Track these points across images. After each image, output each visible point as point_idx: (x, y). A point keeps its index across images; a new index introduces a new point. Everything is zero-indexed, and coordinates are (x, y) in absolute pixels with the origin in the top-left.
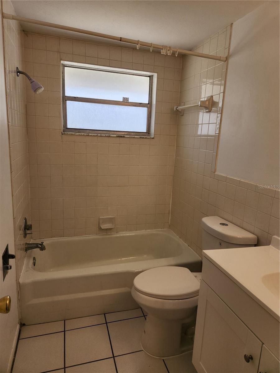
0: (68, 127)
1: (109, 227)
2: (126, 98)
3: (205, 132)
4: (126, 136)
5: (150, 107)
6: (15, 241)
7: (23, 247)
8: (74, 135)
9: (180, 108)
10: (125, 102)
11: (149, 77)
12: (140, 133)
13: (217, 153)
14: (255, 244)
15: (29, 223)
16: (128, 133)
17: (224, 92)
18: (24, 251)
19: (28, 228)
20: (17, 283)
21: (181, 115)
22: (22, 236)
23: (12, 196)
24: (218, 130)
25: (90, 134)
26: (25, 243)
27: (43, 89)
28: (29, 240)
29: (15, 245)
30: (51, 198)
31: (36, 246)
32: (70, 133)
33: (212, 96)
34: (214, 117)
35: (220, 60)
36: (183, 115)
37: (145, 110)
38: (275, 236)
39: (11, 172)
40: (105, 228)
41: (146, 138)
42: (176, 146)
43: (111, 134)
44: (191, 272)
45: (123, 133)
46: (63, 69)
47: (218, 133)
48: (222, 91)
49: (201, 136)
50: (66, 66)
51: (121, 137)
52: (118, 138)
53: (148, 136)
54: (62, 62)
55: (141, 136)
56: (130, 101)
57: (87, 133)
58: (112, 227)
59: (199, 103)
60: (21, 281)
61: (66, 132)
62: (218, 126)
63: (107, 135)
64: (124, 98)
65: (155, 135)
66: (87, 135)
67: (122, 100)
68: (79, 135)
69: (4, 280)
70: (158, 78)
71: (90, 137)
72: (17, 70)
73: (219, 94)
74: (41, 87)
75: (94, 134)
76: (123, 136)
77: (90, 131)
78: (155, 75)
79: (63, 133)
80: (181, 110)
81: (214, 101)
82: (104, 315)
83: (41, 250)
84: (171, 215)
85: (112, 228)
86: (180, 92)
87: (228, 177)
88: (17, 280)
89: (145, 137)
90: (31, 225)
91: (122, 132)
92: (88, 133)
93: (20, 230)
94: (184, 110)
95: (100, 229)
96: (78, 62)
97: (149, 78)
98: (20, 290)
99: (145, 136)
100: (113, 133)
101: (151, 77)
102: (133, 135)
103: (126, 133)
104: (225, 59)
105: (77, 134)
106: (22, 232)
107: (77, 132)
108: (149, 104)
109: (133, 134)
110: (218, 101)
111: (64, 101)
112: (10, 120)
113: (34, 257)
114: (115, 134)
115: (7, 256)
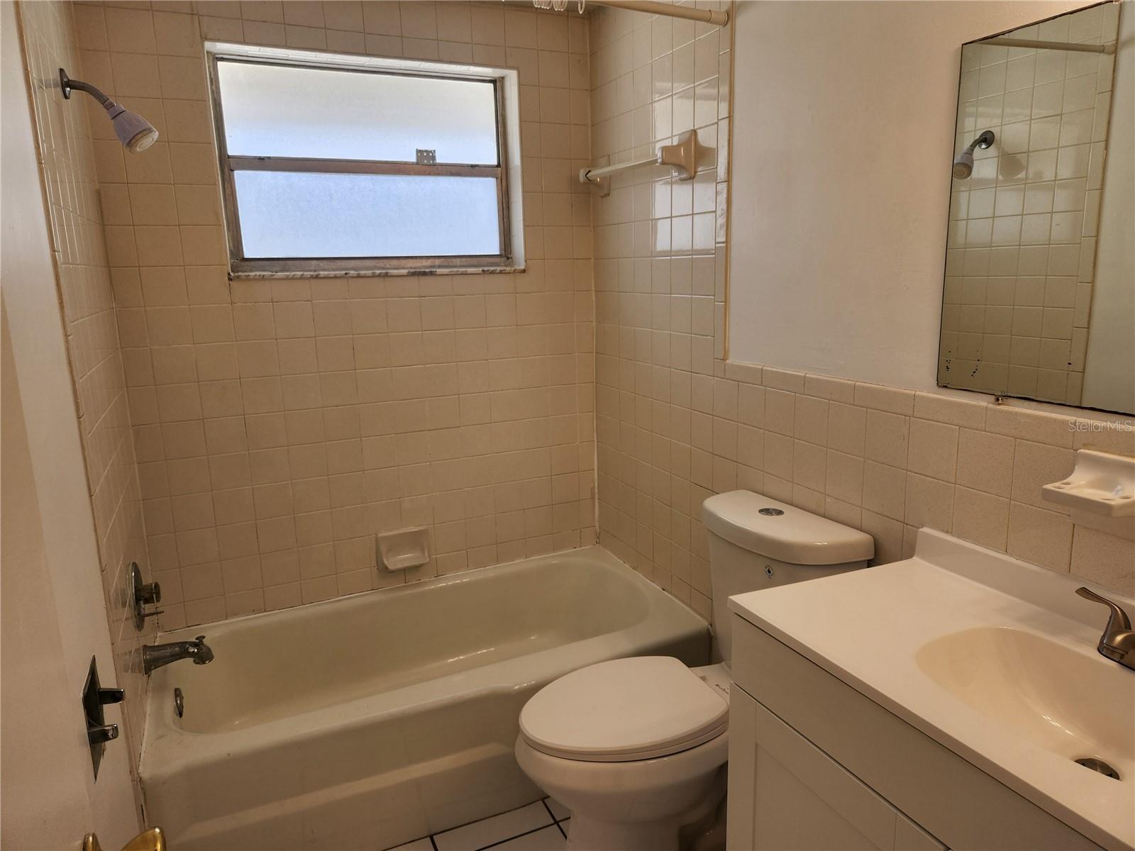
0: (247, 255)
1: (414, 563)
2: (426, 151)
3: (682, 241)
4: (439, 271)
5: (504, 177)
6: (113, 644)
7: (137, 660)
8: (271, 279)
9: (597, 173)
10: (426, 165)
11: (494, 81)
12: (480, 259)
13: (725, 302)
14: (869, 561)
15: (147, 580)
16: (442, 260)
17: (730, 117)
18: (140, 672)
19: (147, 595)
20: (133, 781)
21: (603, 194)
22: (131, 624)
23: (91, 496)
24: (723, 232)
25: (322, 273)
26: (142, 645)
27: (156, 135)
28: (153, 635)
29: (115, 656)
30: (212, 491)
31: (181, 651)
32: (258, 273)
33: (695, 132)
34: (705, 195)
35: (709, 21)
36: (609, 195)
37: (488, 186)
38: (925, 530)
39: (79, 418)
40: (399, 566)
41: (501, 272)
42: (596, 291)
43: (388, 266)
44: (689, 667)
45: (429, 262)
46: (212, 70)
47: (724, 240)
48: (724, 112)
49: (669, 253)
50: (222, 59)
51: (424, 274)
52: (415, 280)
53: (506, 266)
54: (209, 46)
55: (486, 269)
56: (439, 160)
57: (310, 271)
58: (421, 562)
59: (659, 155)
60: (145, 771)
61: (243, 272)
62: (721, 221)
63: (378, 272)
64: (420, 151)
65: (528, 261)
66: (312, 277)
67: (413, 159)
68: (287, 278)
69: (96, 778)
70: (520, 85)
71: (322, 281)
72: (62, 79)
73: (717, 123)
74: (150, 131)
75: (334, 270)
76: (431, 272)
77: (321, 263)
78: (512, 78)
79: (232, 274)
80: (603, 179)
81: (702, 147)
82: (429, 839)
83: (196, 663)
84: (599, 503)
85: (422, 565)
86: (592, 126)
87: (767, 370)
88: (133, 770)
89: (499, 269)
90: (157, 585)
91: (424, 260)
92: (315, 271)
93: (124, 605)
94: (609, 180)
95: (384, 571)
96: (260, 45)
97: (491, 86)
98: (145, 800)
99: (498, 265)
100: (395, 262)
101: (497, 83)
102: (461, 267)
103: (437, 262)
104: (724, 17)
105: (280, 274)
106: (127, 612)
107: (278, 269)
108: (499, 165)
109: (458, 261)
110: (713, 145)
111: (226, 170)
112: (58, 245)
113: (176, 690)
114: (404, 268)
115: (95, 698)
